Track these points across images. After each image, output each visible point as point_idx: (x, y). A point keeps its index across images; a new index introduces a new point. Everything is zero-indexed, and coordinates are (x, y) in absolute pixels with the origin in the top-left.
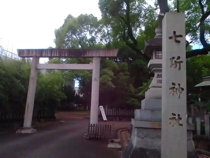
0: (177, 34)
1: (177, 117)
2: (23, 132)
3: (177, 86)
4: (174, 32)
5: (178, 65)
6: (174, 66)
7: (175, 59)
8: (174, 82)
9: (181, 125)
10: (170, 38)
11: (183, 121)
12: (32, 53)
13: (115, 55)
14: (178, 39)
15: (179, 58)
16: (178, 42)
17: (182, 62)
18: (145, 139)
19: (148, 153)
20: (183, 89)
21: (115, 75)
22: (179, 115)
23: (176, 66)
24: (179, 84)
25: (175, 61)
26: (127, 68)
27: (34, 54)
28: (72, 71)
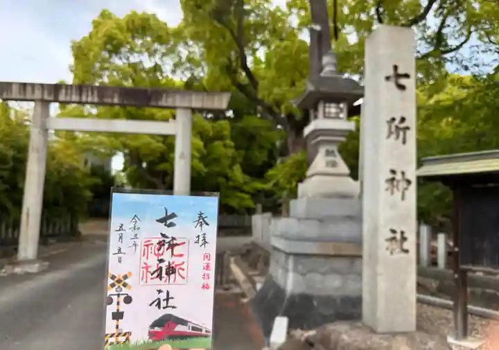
0: (401, 71)
1: (398, 236)
2: (18, 270)
3: (399, 177)
4: (396, 68)
5: (401, 133)
6: (394, 136)
7: (397, 122)
8: (394, 169)
9: (407, 251)
10: (388, 78)
11: (410, 244)
12: (33, 92)
13: (224, 105)
14: (403, 81)
15: (403, 120)
16: (402, 87)
17: (408, 128)
18: (309, 276)
19: (315, 303)
20: (409, 182)
21: (205, 146)
22: (402, 233)
23: (398, 137)
24: (403, 173)
25: (397, 127)
26: (227, 132)
27: (38, 95)
28: (116, 135)
